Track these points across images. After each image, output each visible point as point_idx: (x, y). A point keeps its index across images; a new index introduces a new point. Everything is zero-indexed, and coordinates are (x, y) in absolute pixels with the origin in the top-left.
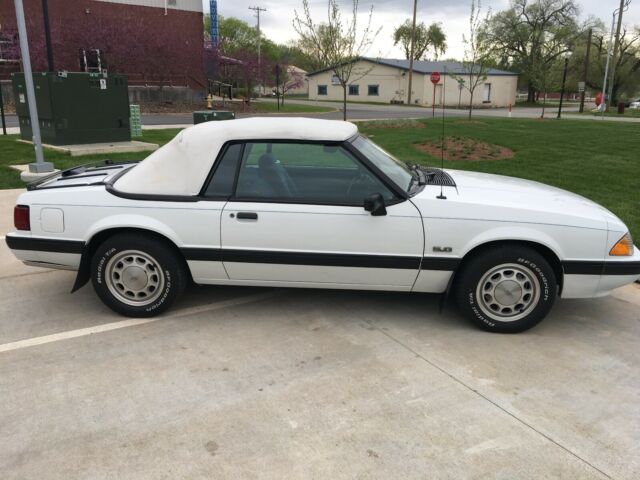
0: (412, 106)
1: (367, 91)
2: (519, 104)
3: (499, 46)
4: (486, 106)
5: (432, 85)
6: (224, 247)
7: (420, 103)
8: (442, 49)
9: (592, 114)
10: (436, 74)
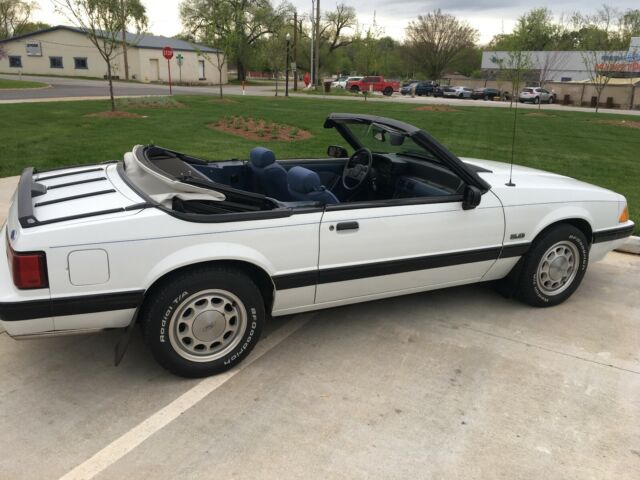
0: (131, 81)
1: (73, 63)
2: (232, 82)
3: (203, 23)
4: (202, 83)
5: (166, 60)
6: (322, 267)
7: (138, 78)
8: (143, 22)
9: (304, 92)
10: (168, 49)
